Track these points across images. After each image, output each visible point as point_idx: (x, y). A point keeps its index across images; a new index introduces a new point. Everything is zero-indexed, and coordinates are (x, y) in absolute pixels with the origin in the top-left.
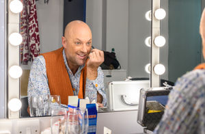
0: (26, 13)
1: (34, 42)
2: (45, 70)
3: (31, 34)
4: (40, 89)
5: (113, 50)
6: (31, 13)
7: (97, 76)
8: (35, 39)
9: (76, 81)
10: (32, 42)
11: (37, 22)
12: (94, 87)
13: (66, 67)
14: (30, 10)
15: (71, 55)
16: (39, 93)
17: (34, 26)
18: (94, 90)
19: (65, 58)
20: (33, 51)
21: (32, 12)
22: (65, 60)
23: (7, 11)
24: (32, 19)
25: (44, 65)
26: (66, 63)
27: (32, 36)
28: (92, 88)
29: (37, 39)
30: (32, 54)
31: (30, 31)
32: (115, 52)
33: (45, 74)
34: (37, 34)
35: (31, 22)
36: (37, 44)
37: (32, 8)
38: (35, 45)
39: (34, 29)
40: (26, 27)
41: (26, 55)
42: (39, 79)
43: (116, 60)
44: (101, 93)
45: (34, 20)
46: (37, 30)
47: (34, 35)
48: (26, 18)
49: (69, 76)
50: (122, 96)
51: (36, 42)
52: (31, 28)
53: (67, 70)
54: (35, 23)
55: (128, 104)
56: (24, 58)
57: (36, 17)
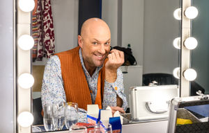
0: (40, 9)
1: (49, 38)
2: (60, 71)
3: (45, 30)
4: (54, 92)
5: (129, 45)
6: (45, 9)
7: (116, 79)
8: (50, 35)
9: (94, 83)
10: (47, 38)
11: (51, 18)
12: (113, 90)
13: (83, 68)
14: (45, 6)
15: (88, 55)
16: (54, 96)
17: (49, 21)
18: (114, 93)
19: (81, 58)
20: (47, 48)
21: (47, 7)
22: (82, 61)
23: (16, 9)
24: (47, 14)
25: (59, 65)
26: (83, 64)
27: (47, 32)
28: (111, 92)
29: (52, 35)
30: (46, 50)
31: (45, 27)
32: (131, 47)
33: (61, 76)
34: (52, 29)
35: (46, 18)
36: (51, 40)
37: (46, 4)
38: (49, 41)
39: (48, 25)
40: (40, 23)
41: (40, 51)
42: (54, 81)
43: (132, 56)
44: (121, 96)
45: (49, 15)
46: (52, 26)
47: (49, 31)
48: (40, 14)
49: (86, 77)
50: (147, 104)
51: (51, 38)
52: (45, 24)
53: (84, 71)
54: (49, 19)
55: (153, 112)
56: (39, 54)
57: (50, 12)
